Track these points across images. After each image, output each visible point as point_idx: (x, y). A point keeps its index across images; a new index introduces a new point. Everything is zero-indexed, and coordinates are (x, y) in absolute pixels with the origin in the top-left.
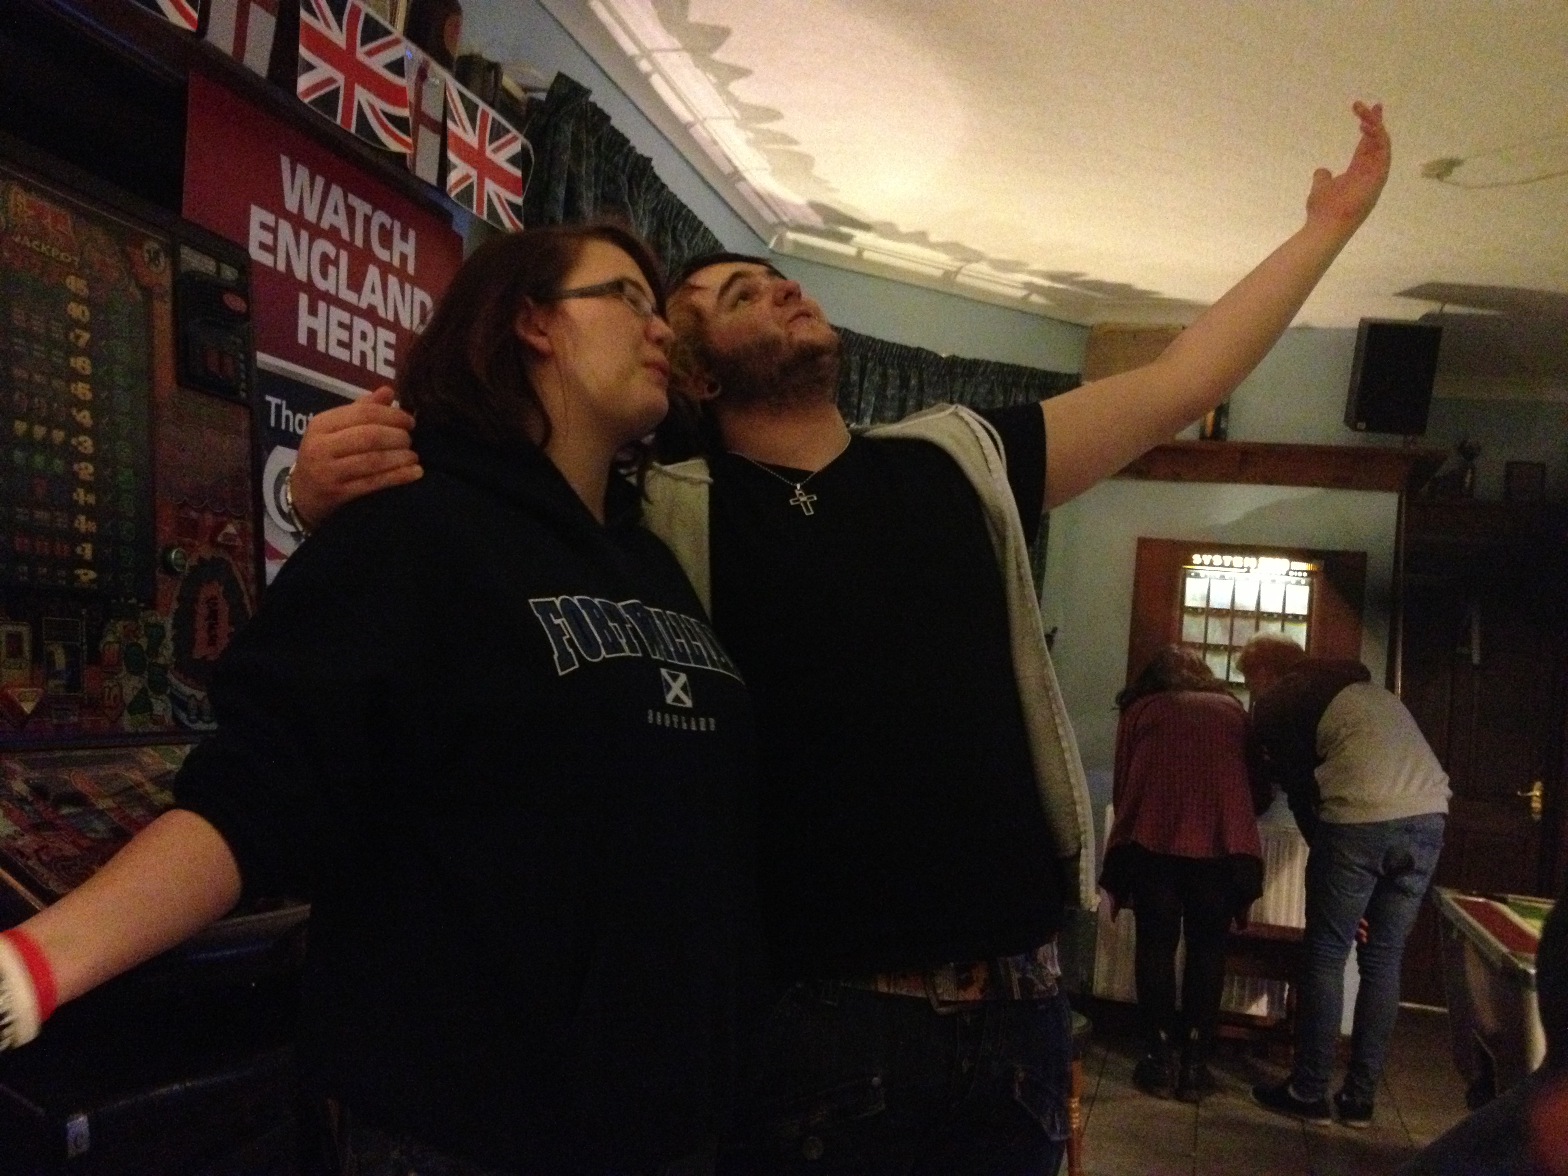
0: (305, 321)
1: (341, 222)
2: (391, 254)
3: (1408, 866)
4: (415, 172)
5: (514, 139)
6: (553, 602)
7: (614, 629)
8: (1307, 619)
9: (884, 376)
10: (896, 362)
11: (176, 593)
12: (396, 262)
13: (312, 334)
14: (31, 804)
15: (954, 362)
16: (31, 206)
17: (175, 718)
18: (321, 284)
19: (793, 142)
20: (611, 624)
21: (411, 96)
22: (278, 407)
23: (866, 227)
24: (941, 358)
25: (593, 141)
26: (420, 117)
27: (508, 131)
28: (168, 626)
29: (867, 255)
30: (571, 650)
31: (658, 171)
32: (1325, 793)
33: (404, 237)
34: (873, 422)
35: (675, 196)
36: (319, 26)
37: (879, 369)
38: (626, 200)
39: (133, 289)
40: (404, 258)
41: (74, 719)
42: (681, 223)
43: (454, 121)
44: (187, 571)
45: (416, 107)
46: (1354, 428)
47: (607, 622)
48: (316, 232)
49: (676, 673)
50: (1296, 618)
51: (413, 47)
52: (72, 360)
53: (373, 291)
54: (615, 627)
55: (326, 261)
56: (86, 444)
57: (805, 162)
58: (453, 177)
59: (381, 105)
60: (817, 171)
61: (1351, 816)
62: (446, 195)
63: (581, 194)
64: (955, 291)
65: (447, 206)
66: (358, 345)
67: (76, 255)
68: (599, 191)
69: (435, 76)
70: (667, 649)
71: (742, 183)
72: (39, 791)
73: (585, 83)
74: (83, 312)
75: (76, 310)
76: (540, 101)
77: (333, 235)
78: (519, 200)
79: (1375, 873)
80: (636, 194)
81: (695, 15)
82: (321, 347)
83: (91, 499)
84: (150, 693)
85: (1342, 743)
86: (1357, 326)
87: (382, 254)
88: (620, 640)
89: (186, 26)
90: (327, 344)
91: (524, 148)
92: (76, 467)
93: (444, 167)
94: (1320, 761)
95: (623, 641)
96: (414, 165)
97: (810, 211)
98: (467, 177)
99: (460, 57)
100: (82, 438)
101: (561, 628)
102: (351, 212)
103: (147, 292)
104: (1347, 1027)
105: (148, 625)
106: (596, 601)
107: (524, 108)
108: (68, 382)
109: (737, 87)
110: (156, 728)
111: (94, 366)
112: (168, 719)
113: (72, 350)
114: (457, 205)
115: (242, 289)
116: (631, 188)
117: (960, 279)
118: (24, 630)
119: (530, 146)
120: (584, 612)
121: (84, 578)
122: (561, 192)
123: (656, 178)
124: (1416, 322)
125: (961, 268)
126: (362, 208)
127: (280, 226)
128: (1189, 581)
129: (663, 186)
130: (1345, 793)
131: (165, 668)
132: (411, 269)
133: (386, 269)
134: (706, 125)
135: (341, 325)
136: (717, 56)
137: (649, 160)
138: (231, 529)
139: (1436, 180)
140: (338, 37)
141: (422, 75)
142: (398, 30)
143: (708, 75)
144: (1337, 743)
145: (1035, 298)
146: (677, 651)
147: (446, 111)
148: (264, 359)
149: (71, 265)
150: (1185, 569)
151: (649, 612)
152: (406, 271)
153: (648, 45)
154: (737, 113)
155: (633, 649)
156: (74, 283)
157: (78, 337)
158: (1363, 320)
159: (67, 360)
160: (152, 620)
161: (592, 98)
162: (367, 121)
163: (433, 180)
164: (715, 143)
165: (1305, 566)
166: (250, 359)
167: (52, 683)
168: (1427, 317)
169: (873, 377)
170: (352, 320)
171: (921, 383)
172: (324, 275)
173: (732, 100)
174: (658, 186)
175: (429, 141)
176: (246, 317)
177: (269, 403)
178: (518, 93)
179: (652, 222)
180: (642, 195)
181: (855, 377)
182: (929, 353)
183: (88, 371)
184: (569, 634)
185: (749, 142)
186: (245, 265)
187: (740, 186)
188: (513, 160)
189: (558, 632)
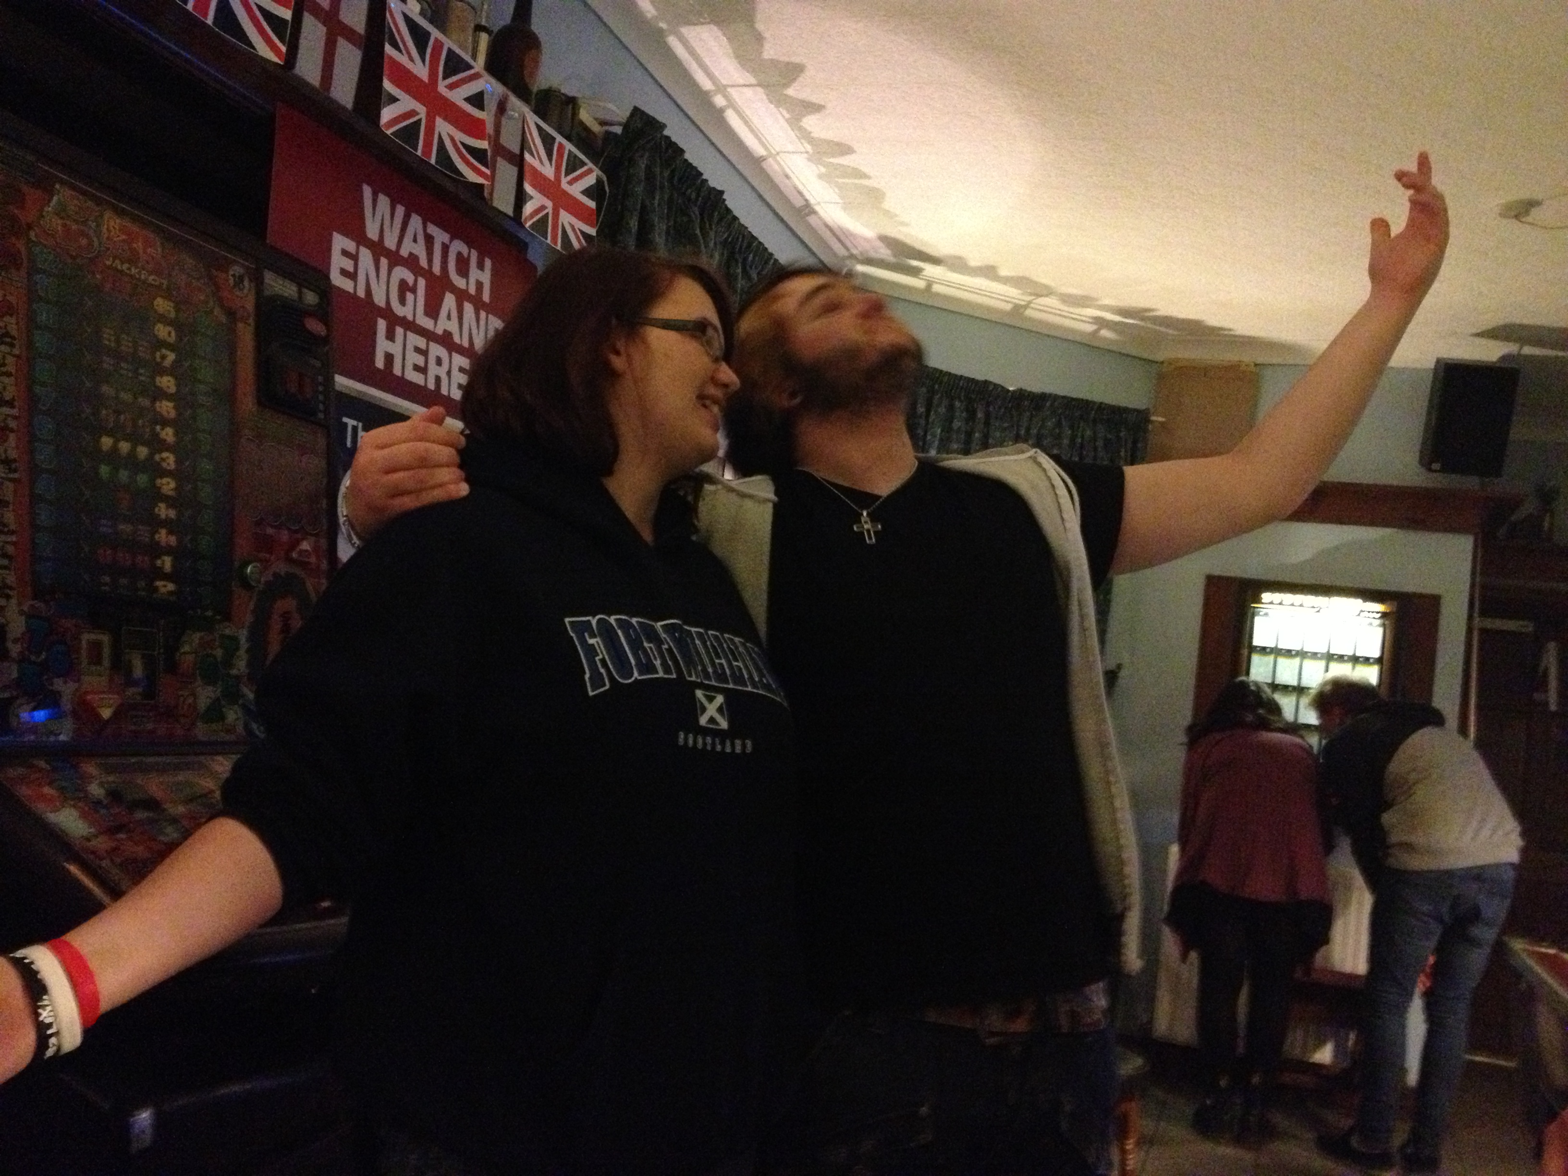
0: (382, 346)
1: (420, 250)
2: (468, 283)
3: (1475, 915)
4: (492, 203)
5: (590, 171)
6: (589, 621)
7: (649, 650)
8: (1379, 661)
9: (951, 408)
10: (963, 394)
11: (252, 606)
12: (472, 290)
13: (389, 358)
14: (106, 807)
15: (1021, 396)
16: (123, 230)
17: (246, 726)
18: (399, 310)
19: (865, 176)
20: (646, 645)
21: (490, 129)
22: (355, 429)
23: (935, 261)
24: (1008, 391)
25: (666, 174)
26: (499, 149)
27: (583, 164)
28: (243, 640)
29: (936, 288)
30: (602, 671)
31: (730, 203)
32: (1394, 839)
33: (481, 266)
34: (938, 452)
35: (746, 228)
36: (403, 59)
37: (945, 402)
38: (698, 232)
39: (217, 311)
40: (479, 285)
41: (150, 726)
42: (751, 255)
43: (532, 154)
44: (261, 587)
45: (495, 140)
46: (1430, 470)
47: (642, 643)
48: (395, 259)
49: (713, 694)
50: (1367, 661)
51: (493, 81)
52: (158, 379)
53: (449, 317)
54: (651, 648)
55: (404, 288)
56: (169, 460)
57: (875, 196)
58: (528, 208)
59: (460, 136)
60: (886, 205)
61: (1416, 863)
62: (521, 225)
63: (653, 225)
64: (1026, 325)
65: (522, 235)
66: (433, 370)
67: (164, 279)
68: (671, 223)
69: (513, 110)
70: (704, 670)
71: (813, 216)
72: (115, 795)
73: (660, 118)
74: (170, 333)
75: (163, 331)
76: (616, 135)
77: (411, 262)
78: (592, 231)
79: (1440, 920)
80: (707, 226)
81: (769, 52)
82: (397, 371)
83: (172, 514)
84: (223, 703)
85: (1410, 788)
86: (1433, 367)
87: (459, 282)
88: (655, 662)
89: (275, 59)
90: (403, 367)
91: (599, 181)
92: (158, 481)
93: (521, 198)
94: (1388, 806)
95: (658, 663)
96: (491, 194)
97: (879, 244)
98: (543, 208)
99: (540, 92)
100: (165, 455)
101: (595, 648)
102: (429, 240)
103: (231, 314)
104: (1413, 1077)
105: (223, 636)
106: (634, 621)
107: (600, 142)
108: (154, 400)
109: (810, 122)
110: (228, 738)
111: (178, 385)
112: (240, 729)
113: (161, 371)
114: (532, 235)
115: (323, 312)
116: (702, 219)
117: (1029, 312)
118: (105, 639)
119: (605, 179)
120: (620, 633)
121: (163, 590)
122: (634, 224)
123: (728, 211)
124: (1493, 362)
125: (1030, 302)
126: (440, 236)
127: (361, 255)
128: (1257, 620)
129: (735, 218)
130: (1413, 839)
131: (237, 677)
132: (486, 297)
133: (462, 296)
134: (778, 158)
135: (417, 350)
136: (790, 91)
137: (722, 193)
138: (305, 546)
139: (1514, 220)
140: (421, 71)
141: (502, 108)
142: (479, 64)
143: (781, 109)
144: (1405, 788)
145: (1105, 333)
146: (715, 672)
147: (524, 145)
148: (342, 382)
149: (159, 287)
150: (1254, 607)
151: (690, 631)
152: (481, 298)
153: (724, 82)
154: (809, 148)
155: (667, 670)
156: (162, 305)
157: (163, 357)
158: (1438, 361)
159: (153, 378)
160: (227, 632)
161: (666, 132)
162: (446, 151)
163: (509, 211)
164: (787, 177)
165: (1380, 607)
166: (330, 381)
167: (131, 691)
168: (1504, 358)
169: (939, 410)
170: (428, 347)
171: (988, 415)
172: (403, 301)
173: (805, 135)
174: (729, 219)
175: (506, 172)
176: (326, 340)
177: (346, 424)
178: (596, 128)
179: (723, 254)
180: (713, 227)
181: (921, 410)
182: (996, 386)
183: (173, 389)
184: (602, 653)
185: (820, 177)
186: (326, 290)
187: (812, 219)
188: (587, 192)
189: (591, 651)
